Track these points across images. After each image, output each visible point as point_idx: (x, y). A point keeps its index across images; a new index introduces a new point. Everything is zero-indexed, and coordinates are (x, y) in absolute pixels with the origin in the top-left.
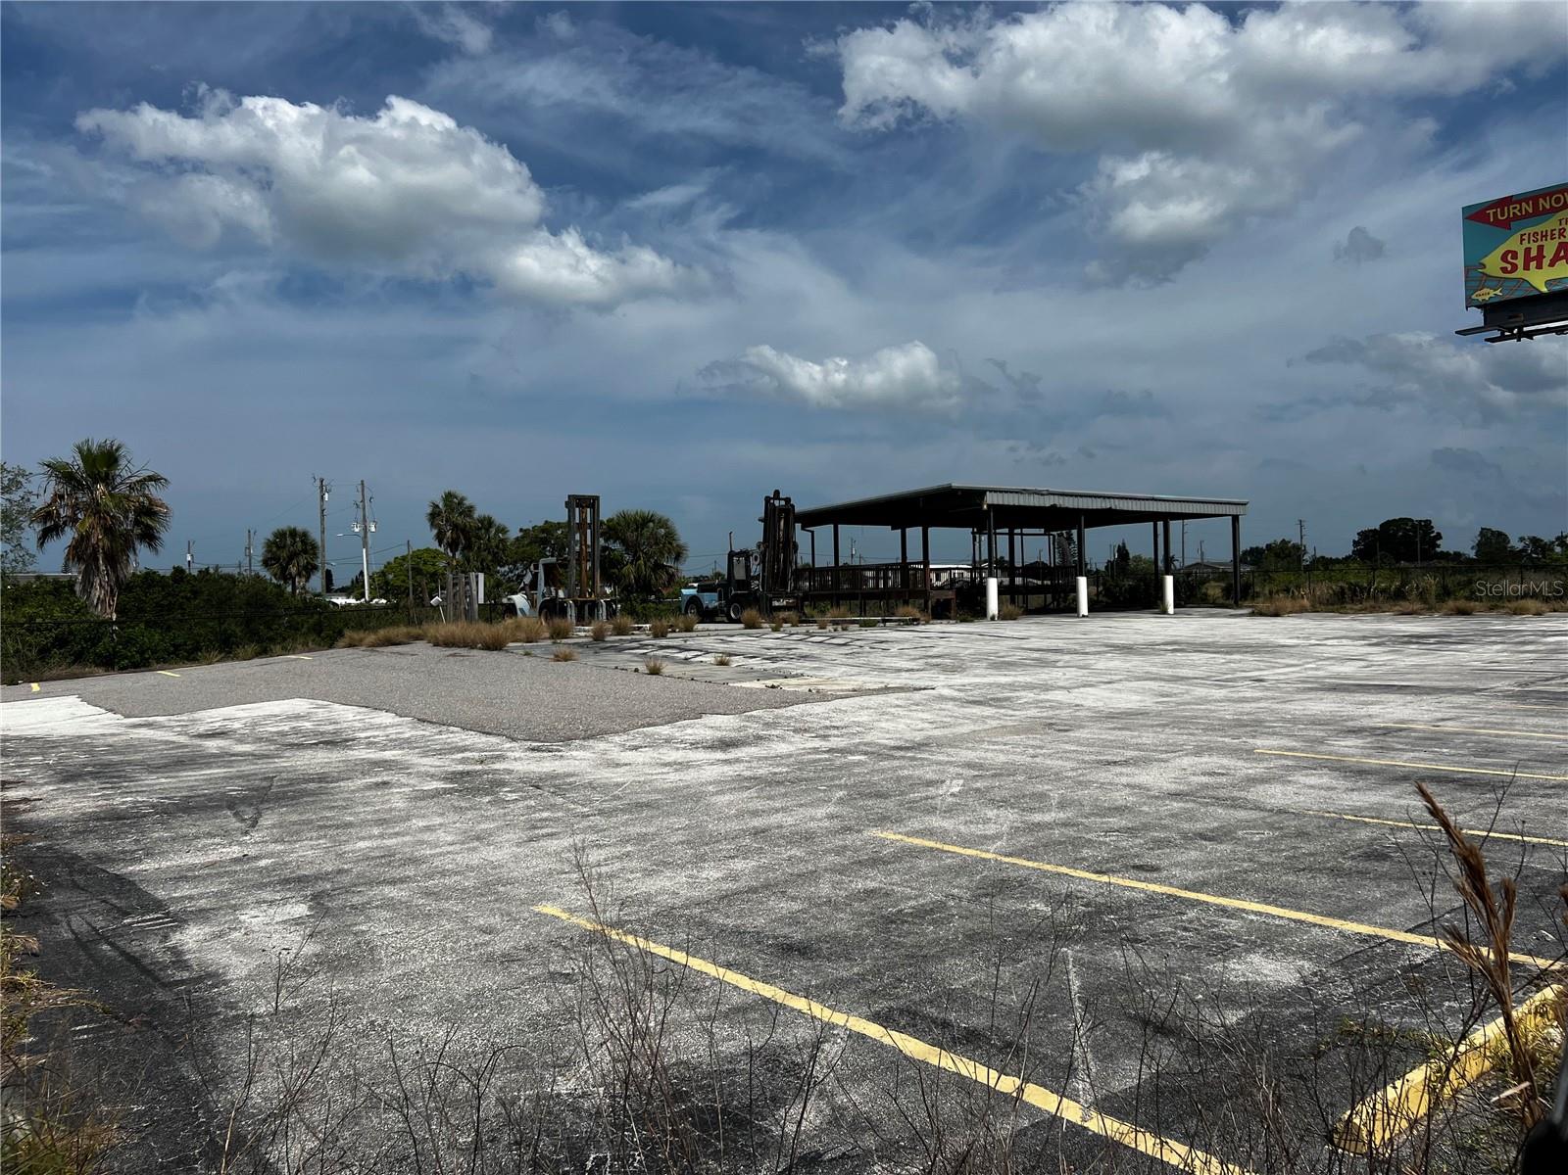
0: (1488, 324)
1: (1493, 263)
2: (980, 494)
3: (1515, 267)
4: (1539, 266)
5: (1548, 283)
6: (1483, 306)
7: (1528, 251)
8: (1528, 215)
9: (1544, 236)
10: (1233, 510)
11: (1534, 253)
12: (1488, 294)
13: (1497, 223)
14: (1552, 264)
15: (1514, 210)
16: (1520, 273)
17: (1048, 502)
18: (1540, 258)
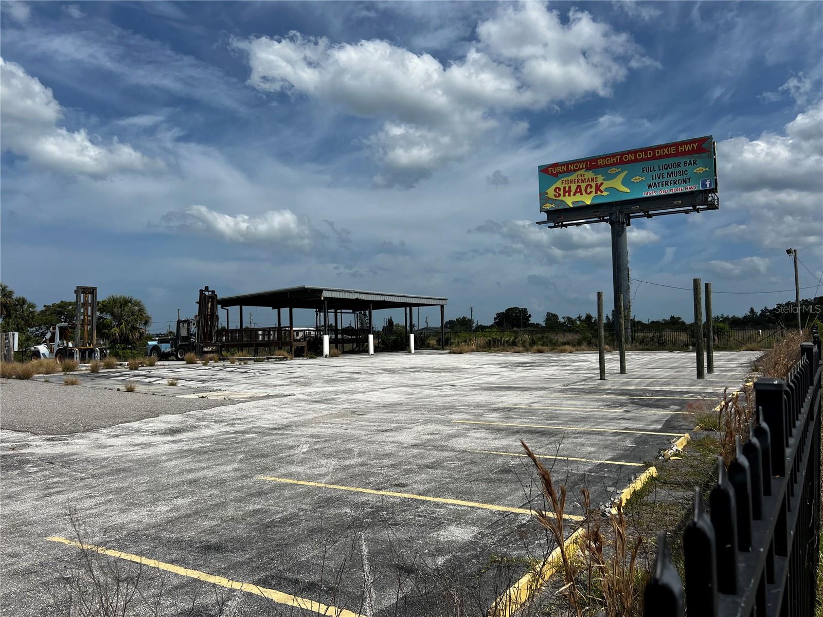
0: (549, 220)
1: (551, 192)
2: (320, 291)
4: (569, 195)
5: (573, 203)
7: (565, 188)
8: (564, 172)
9: (571, 182)
10: (441, 303)
11: (567, 189)
12: (549, 206)
13: (552, 174)
14: (574, 195)
15: (558, 169)
16: (561, 198)
17: (354, 296)
18: (569, 191)
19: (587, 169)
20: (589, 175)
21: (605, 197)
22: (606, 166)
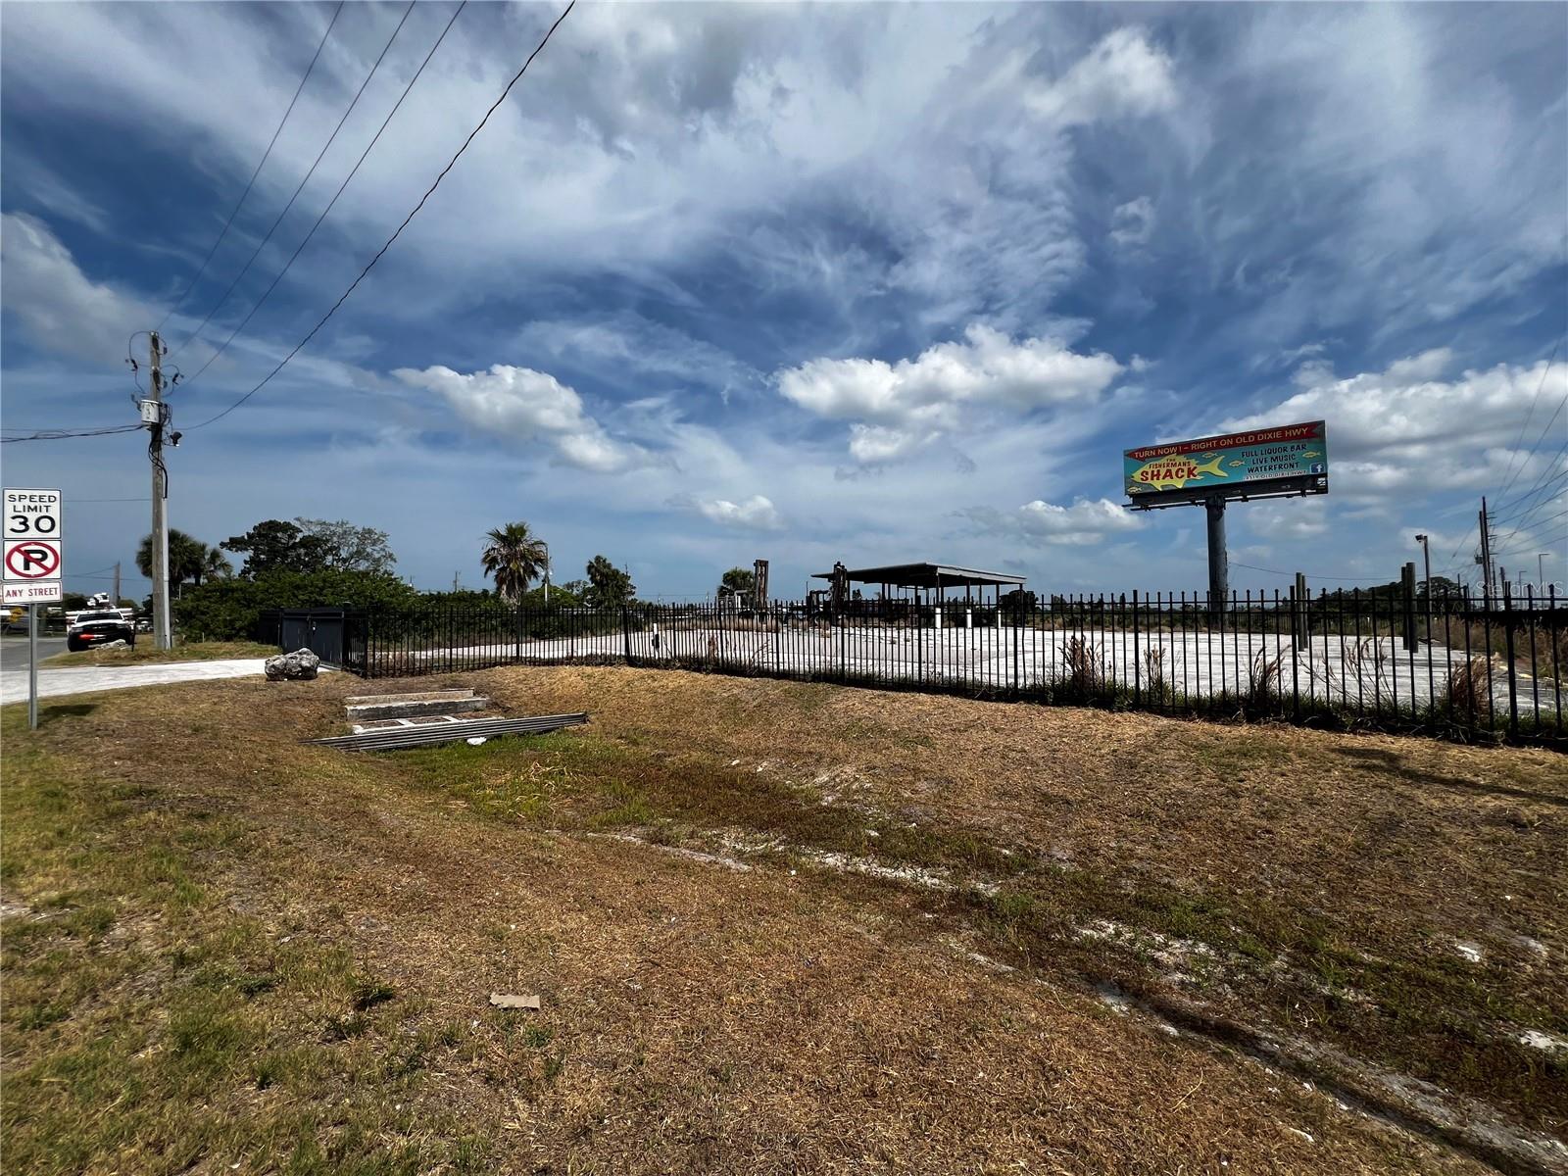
0: (1134, 504)
1: (1137, 476)
2: (935, 568)
3: (1147, 479)
4: (1158, 479)
6: (1131, 495)
7: (1153, 472)
8: (1153, 456)
9: (1160, 466)
11: (1155, 473)
12: (1135, 490)
13: (1139, 459)
14: (1164, 478)
15: (1147, 453)
17: (958, 573)
18: (1158, 475)
19: (1178, 453)
20: (1181, 459)
21: (1199, 481)
22: (1200, 450)
